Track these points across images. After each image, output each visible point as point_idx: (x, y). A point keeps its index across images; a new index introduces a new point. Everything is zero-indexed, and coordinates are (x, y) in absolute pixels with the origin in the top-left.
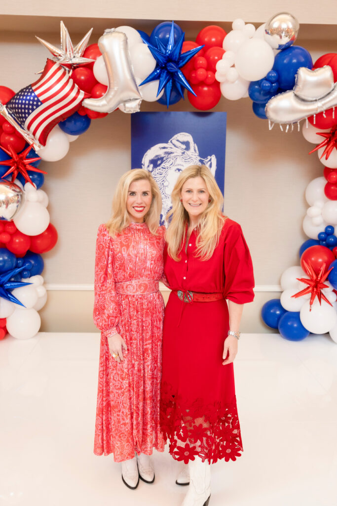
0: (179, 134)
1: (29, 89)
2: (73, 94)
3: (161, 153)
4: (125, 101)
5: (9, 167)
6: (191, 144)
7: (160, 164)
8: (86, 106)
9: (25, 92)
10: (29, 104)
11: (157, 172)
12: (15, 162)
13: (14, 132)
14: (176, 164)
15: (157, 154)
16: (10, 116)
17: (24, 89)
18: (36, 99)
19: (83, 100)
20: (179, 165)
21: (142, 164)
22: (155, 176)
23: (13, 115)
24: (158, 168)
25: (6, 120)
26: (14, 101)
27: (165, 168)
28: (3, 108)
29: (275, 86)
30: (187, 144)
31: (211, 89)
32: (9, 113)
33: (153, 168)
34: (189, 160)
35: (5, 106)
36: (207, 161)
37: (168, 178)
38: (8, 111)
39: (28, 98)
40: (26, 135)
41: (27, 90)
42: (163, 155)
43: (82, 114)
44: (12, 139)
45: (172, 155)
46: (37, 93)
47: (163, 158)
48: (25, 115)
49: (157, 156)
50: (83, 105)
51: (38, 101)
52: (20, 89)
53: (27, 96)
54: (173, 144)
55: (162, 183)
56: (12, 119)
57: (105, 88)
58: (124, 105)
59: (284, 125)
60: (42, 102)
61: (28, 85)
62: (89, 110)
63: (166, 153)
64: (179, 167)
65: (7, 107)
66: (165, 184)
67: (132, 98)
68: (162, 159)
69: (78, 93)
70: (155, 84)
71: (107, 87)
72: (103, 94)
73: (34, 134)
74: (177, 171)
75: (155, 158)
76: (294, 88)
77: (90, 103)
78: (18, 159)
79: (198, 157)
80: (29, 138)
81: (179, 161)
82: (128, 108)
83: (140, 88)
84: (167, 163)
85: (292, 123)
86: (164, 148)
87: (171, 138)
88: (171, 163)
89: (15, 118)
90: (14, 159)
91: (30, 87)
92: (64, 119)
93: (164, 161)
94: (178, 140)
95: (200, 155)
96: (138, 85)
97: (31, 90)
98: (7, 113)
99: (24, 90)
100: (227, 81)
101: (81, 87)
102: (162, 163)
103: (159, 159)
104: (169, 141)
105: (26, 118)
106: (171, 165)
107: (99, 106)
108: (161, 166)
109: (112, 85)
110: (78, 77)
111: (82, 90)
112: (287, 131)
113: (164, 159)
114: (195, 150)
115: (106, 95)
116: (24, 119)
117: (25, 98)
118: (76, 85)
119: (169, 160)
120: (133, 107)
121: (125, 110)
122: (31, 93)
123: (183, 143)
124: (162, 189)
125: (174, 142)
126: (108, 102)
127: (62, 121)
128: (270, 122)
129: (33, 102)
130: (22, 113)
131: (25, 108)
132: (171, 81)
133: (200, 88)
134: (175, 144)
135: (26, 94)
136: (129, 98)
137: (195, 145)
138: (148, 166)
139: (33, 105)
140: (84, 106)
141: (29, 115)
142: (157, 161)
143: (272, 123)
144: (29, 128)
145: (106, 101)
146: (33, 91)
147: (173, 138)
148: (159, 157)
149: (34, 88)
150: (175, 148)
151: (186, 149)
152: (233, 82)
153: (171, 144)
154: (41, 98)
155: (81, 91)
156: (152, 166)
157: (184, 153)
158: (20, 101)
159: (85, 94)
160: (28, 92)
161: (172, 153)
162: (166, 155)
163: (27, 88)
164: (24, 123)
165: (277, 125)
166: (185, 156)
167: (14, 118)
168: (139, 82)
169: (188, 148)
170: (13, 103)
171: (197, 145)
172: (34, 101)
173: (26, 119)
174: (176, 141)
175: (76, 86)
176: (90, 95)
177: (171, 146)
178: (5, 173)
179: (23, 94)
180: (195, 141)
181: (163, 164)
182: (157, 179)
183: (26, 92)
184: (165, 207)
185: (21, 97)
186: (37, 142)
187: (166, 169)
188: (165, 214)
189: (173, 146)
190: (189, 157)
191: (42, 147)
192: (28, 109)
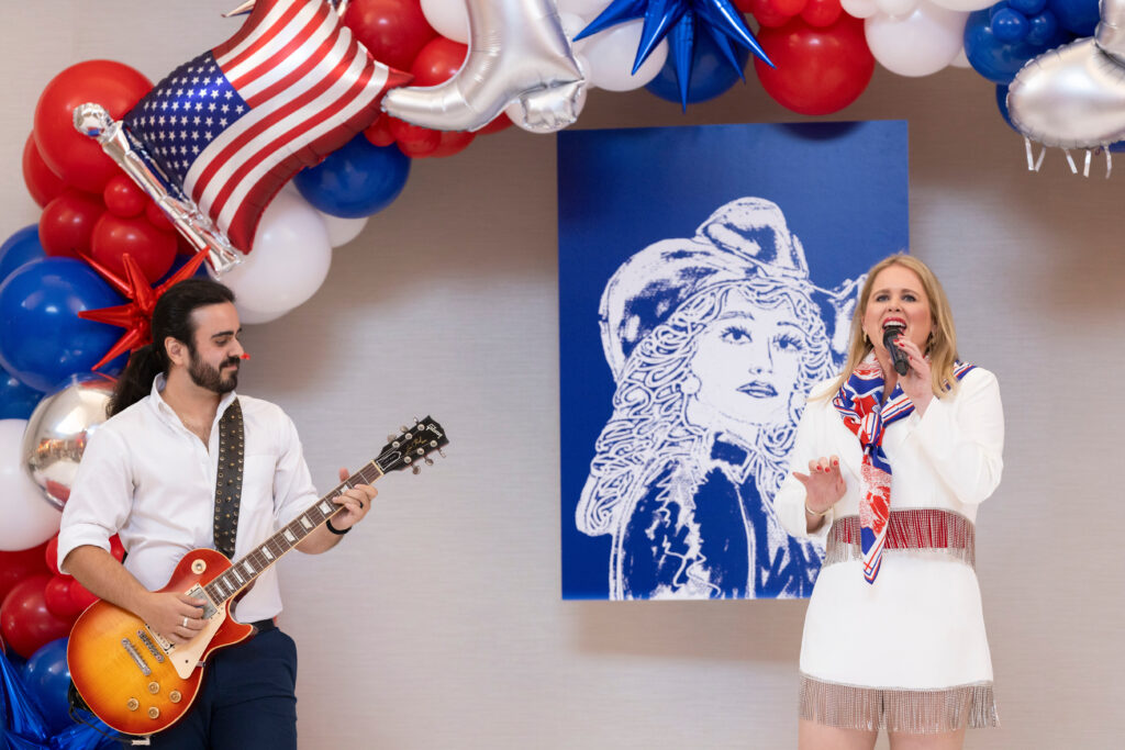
0: (733, 205)
1: (206, 64)
2: (351, 76)
3: (670, 273)
4: (526, 92)
5: (120, 332)
6: (778, 236)
7: (666, 316)
8: (393, 112)
9: (190, 77)
10: (205, 113)
11: (656, 343)
12: (140, 314)
13: (143, 211)
14: (725, 310)
15: (655, 278)
16: (134, 156)
17: (188, 65)
18: (229, 95)
19: (383, 93)
20: (735, 314)
21: (600, 317)
22: (648, 360)
23: (144, 153)
24: (660, 328)
25: (120, 169)
26: (154, 105)
27: (685, 329)
28: (113, 131)
29: (1040, 25)
30: (764, 237)
31: (835, 42)
32: (132, 147)
33: (640, 330)
34: (775, 295)
35: (121, 123)
36: (841, 296)
37: (696, 365)
38: (129, 140)
39: (203, 93)
40: (186, 217)
41: (201, 70)
42: (675, 282)
43: (382, 139)
44: (131, 237)
45: (710, 280)
46: (232, 76)
47: (677, 290)
48: (189, 149)
49: (654, 285)
50: (383, 110)
51: (237, 100)
52: (173, 68)
53: (200, 86)
54: (714, 241)
55: (674, 384)
56: (143, 165)
57: (458, 52)
58: (524, 103)
59: (1078, 154)
60: (249, 106)
61: (199, 53)
62: (406, 124)
63: (686, 273)
64: (738, 323)
65: (125, 128)
66: (685, 388)
67: (548, 81)
68: (673, 297)
69: (368, 71)
70: (628, 35)
71: (465, 46)
72: (453, 71)
73: (214, 213)
74: (730, 337)
75: (648, 294)
76: (1097, 30)
77: (410, 103)
78: (151, 303)
79: (806, 283)
80: (193, 228)
81: (736, 301)
82: (536, 113)
83: (576, 47)
84: (690, 311)
85: (1106, 144)
86: (680, 255)
87: (707, 217)
88: (707, 309)
89: (153, 161)
90: (137, 304)
91: (208, 60)
92: (318, 157)
93: (682, 301)
94: (729, 226)
95: (814, 277)
96: (569, 39)
97: (212, 69)
98: (126, 146)
99: (190, 70)
100: (882, 15)
101: (377, 53)
102: (671, 310)
103: (660, 297)
104: (699, 231)
105: (192, 158)
106: (708, 314)
107: (437, 112)
108: (670, 322)
109: (479, 40)
110: (368, 19)
111: (379, 60)
112: (1086, 173)
113: (682, 294)
114: (795, 260)
115: (463, 74)
116: (186, 164)
117: (190, 93)
118: (362, 47)
119: (698, 298)
120: (553, 110)
121: (526, 118)
122: (214, 77)
123: (749, 234)
124: (677, 406)
125: (717, 231)
126: (470, 98)
127: (312, 165)
128: (1028, 145)
129: (219, 107)
130: (178, 142)
131: (190, 127)
132: (685, 19)
133: (795, 38)
134: (722, 239)
135: (196, 80)
136: (538, 81)
137: (796, 239)
138: (623, 324)
139: (217, 115)
140: (386, 114)
141: (202, 149)
142: (657, 304)
143: (1037, 148)
144: (198, 193)
145: (461, 93)
146: (220, 72)
147: (712, 218)
148: (664, 289)
149: (221, 62)
150: (720, 253)
151: (759, 257)
152: (904, 17)
153: (705, 240)
154: (246, 93)
155: (377, 64)
156: (635, 321)
157: (752, 271)
158: (175, 106)
159: (391, 73)
160: (202, 77)
161: (708, 272)
162: (689, 282)
163: (198, 62)
164: (184, 177)
165: (1054, 154)
166: (757, 281)
167: (148, 163)
168: (573, 26)
169: (768, 252)
170: (150, 112)
171: (801, 240)
172: (220, 101)
173: (191, 162)
174: (725, 230)
175: (363, 49)
176: (410, 76)
177: (703, 248)
178: (104, 355)
179: (184, 81)
180: (793, 228)
181: (677, 315)
182: (655, 369)
183: (194, 74)
184: (689, 475)
185: (180, 92)
186: (221, 241)
187: (691, 334)
188: (688, 504)
189: (712, 249)
190: (773, 285)
191: (238, 258)
192: (202, 128)
